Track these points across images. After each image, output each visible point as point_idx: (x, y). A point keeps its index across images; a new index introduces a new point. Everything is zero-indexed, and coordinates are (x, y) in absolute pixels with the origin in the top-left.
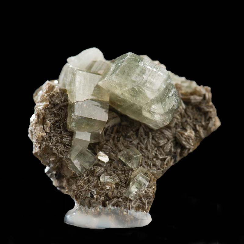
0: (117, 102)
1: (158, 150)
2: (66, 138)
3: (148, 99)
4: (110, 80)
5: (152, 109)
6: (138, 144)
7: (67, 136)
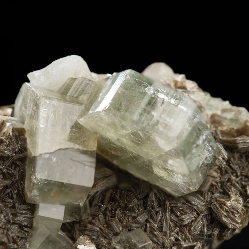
0: (110, 151)
1: (181, 231)
2: (23, 216)
3: (162, 150)
4: (96, 117)
5: (168, 165)
6: (147, 221)
7: (24, 212)
